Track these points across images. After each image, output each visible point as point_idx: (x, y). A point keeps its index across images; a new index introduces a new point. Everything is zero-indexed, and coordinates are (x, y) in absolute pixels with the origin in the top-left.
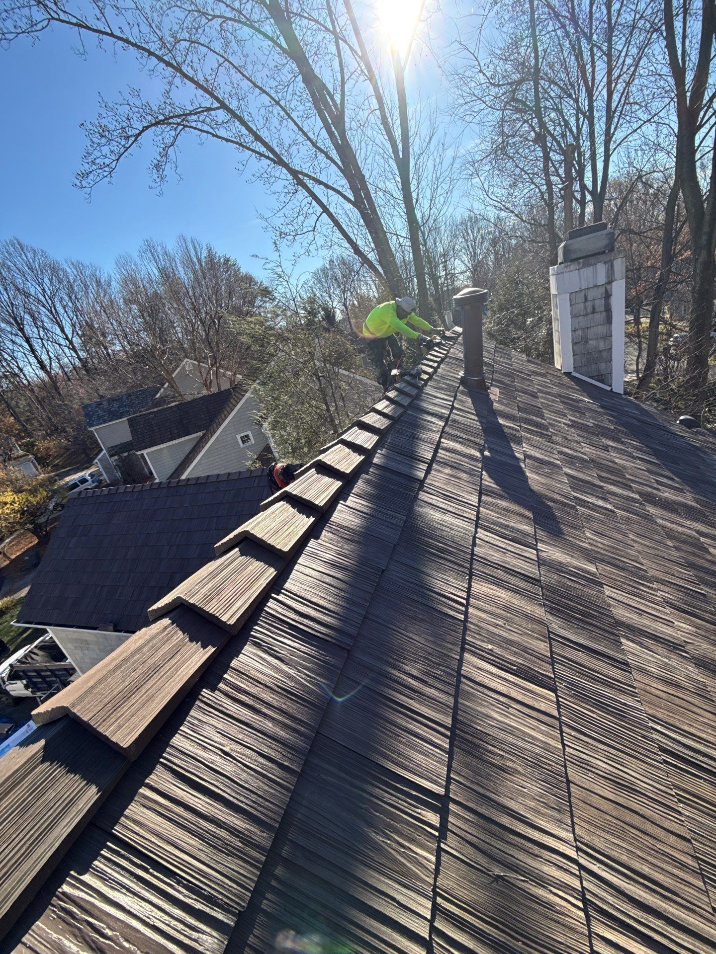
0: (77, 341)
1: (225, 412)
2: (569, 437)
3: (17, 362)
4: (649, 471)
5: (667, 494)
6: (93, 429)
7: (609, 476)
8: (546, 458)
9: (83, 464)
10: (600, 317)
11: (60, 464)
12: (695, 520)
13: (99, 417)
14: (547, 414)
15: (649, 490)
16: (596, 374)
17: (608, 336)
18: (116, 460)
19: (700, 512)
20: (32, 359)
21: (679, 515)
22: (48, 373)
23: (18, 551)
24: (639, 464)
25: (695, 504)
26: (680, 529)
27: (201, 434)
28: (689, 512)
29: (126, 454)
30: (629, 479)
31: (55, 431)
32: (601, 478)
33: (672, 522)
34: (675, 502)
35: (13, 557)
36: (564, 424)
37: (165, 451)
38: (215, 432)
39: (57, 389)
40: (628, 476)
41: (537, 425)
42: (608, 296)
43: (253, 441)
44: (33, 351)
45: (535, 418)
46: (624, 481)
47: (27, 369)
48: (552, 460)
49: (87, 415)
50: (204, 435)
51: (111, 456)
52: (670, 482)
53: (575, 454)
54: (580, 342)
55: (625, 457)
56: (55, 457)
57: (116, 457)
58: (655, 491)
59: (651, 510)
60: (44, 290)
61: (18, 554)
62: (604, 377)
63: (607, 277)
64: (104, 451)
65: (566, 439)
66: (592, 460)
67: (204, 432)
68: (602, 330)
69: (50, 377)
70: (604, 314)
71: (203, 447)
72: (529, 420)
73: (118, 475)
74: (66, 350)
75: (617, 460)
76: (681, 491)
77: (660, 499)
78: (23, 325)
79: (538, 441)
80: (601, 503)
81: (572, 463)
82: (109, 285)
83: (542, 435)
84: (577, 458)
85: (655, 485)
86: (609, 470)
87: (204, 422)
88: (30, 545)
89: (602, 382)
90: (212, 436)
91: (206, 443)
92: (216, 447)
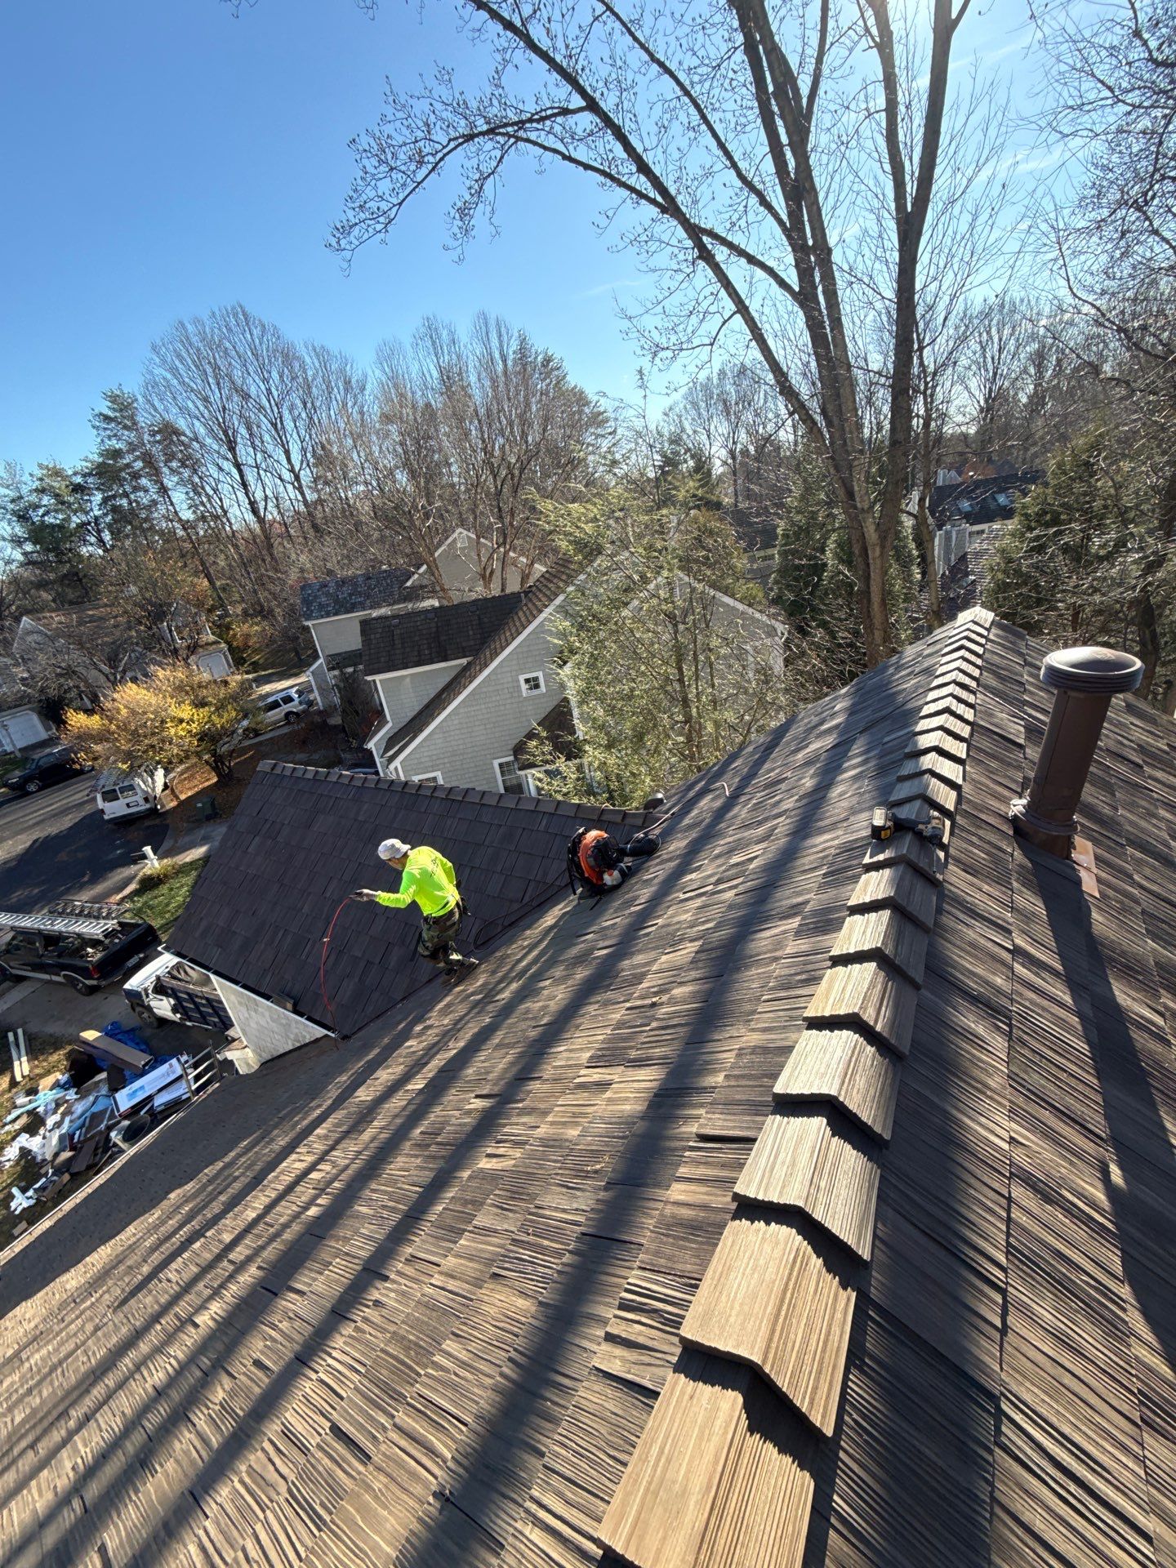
0: (306, 476)
1: (508, 634)
3: (221, 500)
6: (309, 623)
9: (290, 668)
11: (261, 661)
13: (321, 606)
18: (335, 676)
20: (241, 495)
22: (261, 521)
23: (190, 789)
27: (464, 661)
29: (350, 670)
31: (261, 612)
35: (183, 797)
37: (408, 680)
38: (486, 666)
39: (270, 546)
43: (543, 688)
44: (244, 485)
47: (234, 512)
49: (306, 602)
50: (469, 663)
51: (329, 670)
56: (256, 651)
57: (336, 672)
60: (269, 391)
61: (190, 794)
64: (321, 660)
67: (469, 659)
69: (263, 529)
71: (465, 688)
73: (337, 700)
74: (290, 487)
78: (235, 442)
82: (363, 389)
87: (472, 643)
88: (207, 784)
90: (481, 671)
91: (470, 682)
92: (484, 690)
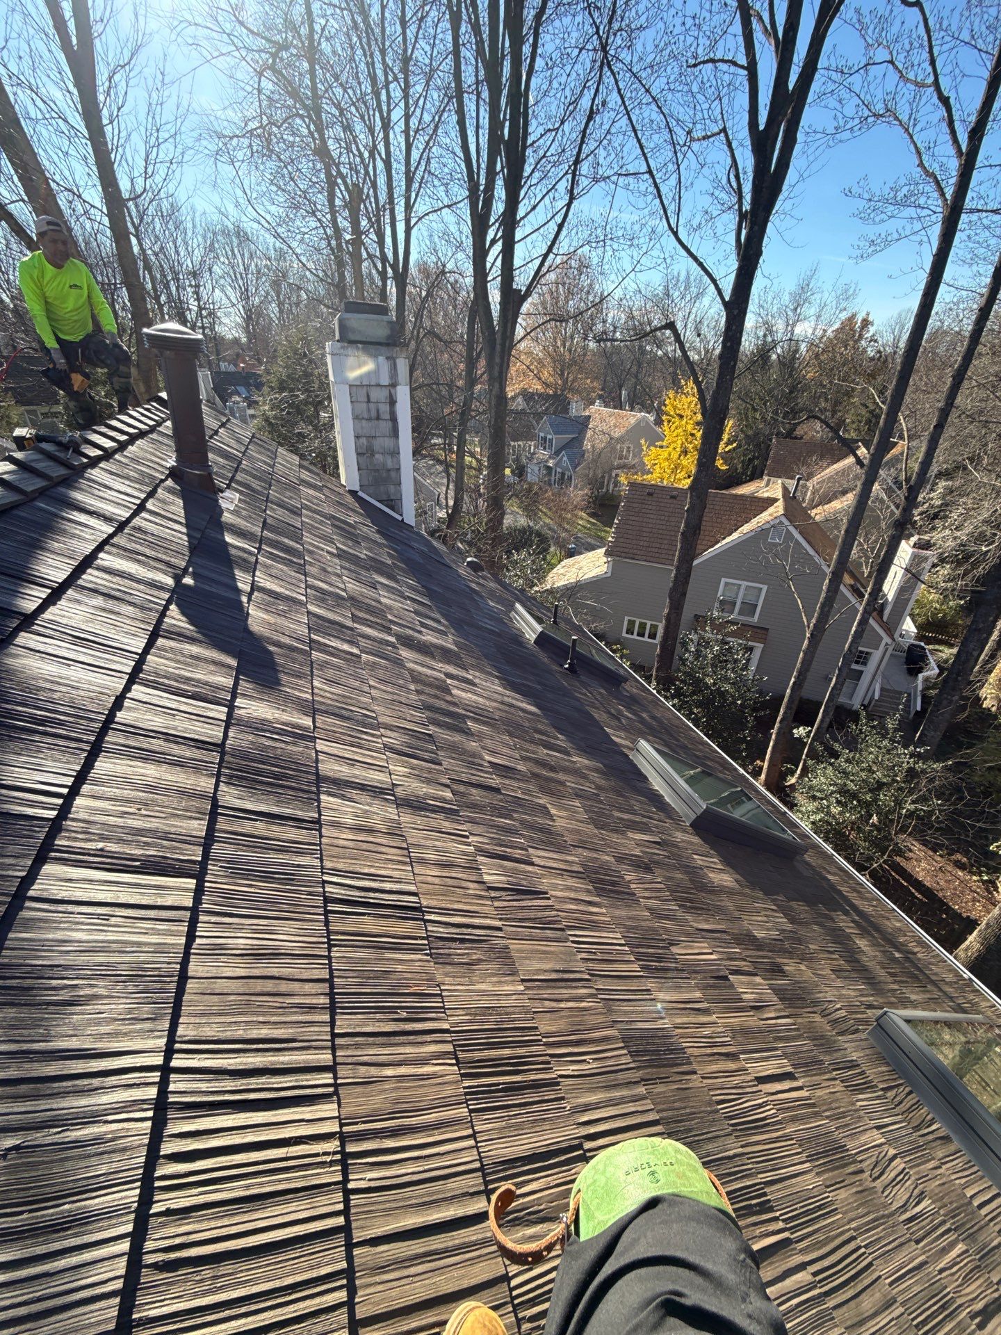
2: (329, 569)
4: (416, 613)
5: (429, 637)
7: (367, 617)
8: (287, 593)
10: (385, 426)
12: (449, 662)
14: (307, 538)
15: (410, 632)
16: (385, 498)
17: (395, 453)
19: (456, 655)
21: (433, 657)
24: (409, 605)
25: (453, 647)
26: (429, 672)
28: (446, 655)
30: (391, 621)
32: (354, 618)
33: (423, 666)
34: (435, 646)
36: (328, 552)
40: (390, 617)
41: (287, 550)
42: (392, 402)
45: (286, 541)
46: (384, 623)
48: (294, 595)
52: (435, 625)
53: (331, 589)
54: (365, 453)
55: (394, 597)
58: (416, 634)
59: (405, 653)
62: (395, 504)
63: (391, 378)
65: (324, 570)
66: (352, 598)
68: (388, 443)
70: (390, 423)
72: (277, 542)
75: (383, 600)
76: (444, 633)
77: (419, 642)
79: (282, 570)
80: (346, 647)
81: (323, 600)
83: (289, 563)
84: (331, 594)
85: (418, 628)
86: (370, 610)
89: (392, 508)
